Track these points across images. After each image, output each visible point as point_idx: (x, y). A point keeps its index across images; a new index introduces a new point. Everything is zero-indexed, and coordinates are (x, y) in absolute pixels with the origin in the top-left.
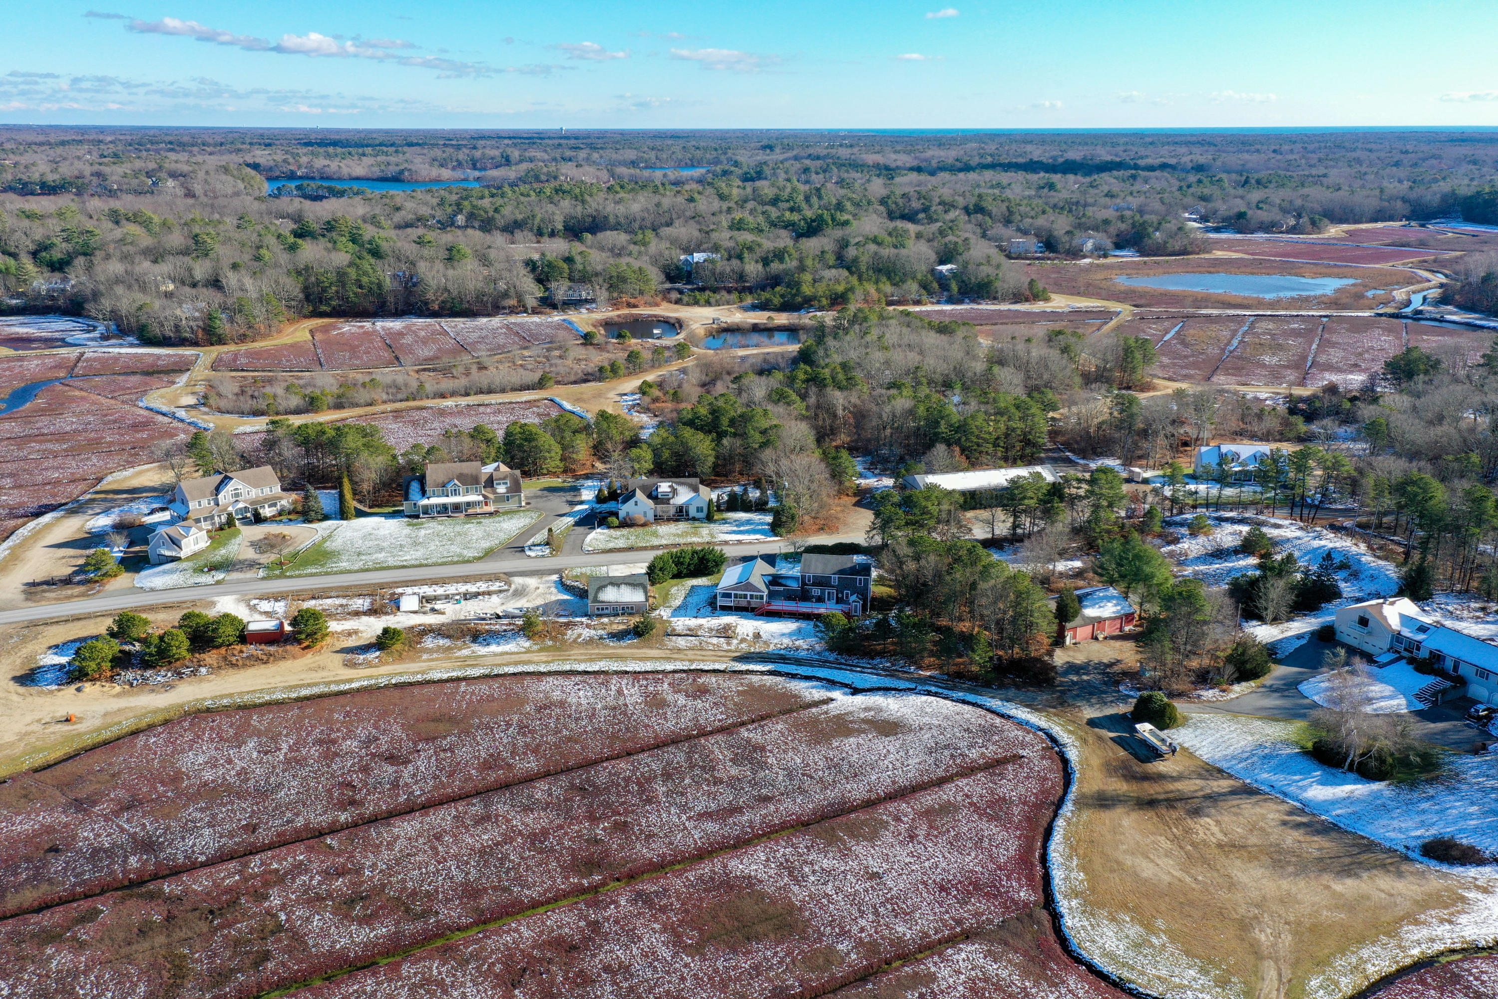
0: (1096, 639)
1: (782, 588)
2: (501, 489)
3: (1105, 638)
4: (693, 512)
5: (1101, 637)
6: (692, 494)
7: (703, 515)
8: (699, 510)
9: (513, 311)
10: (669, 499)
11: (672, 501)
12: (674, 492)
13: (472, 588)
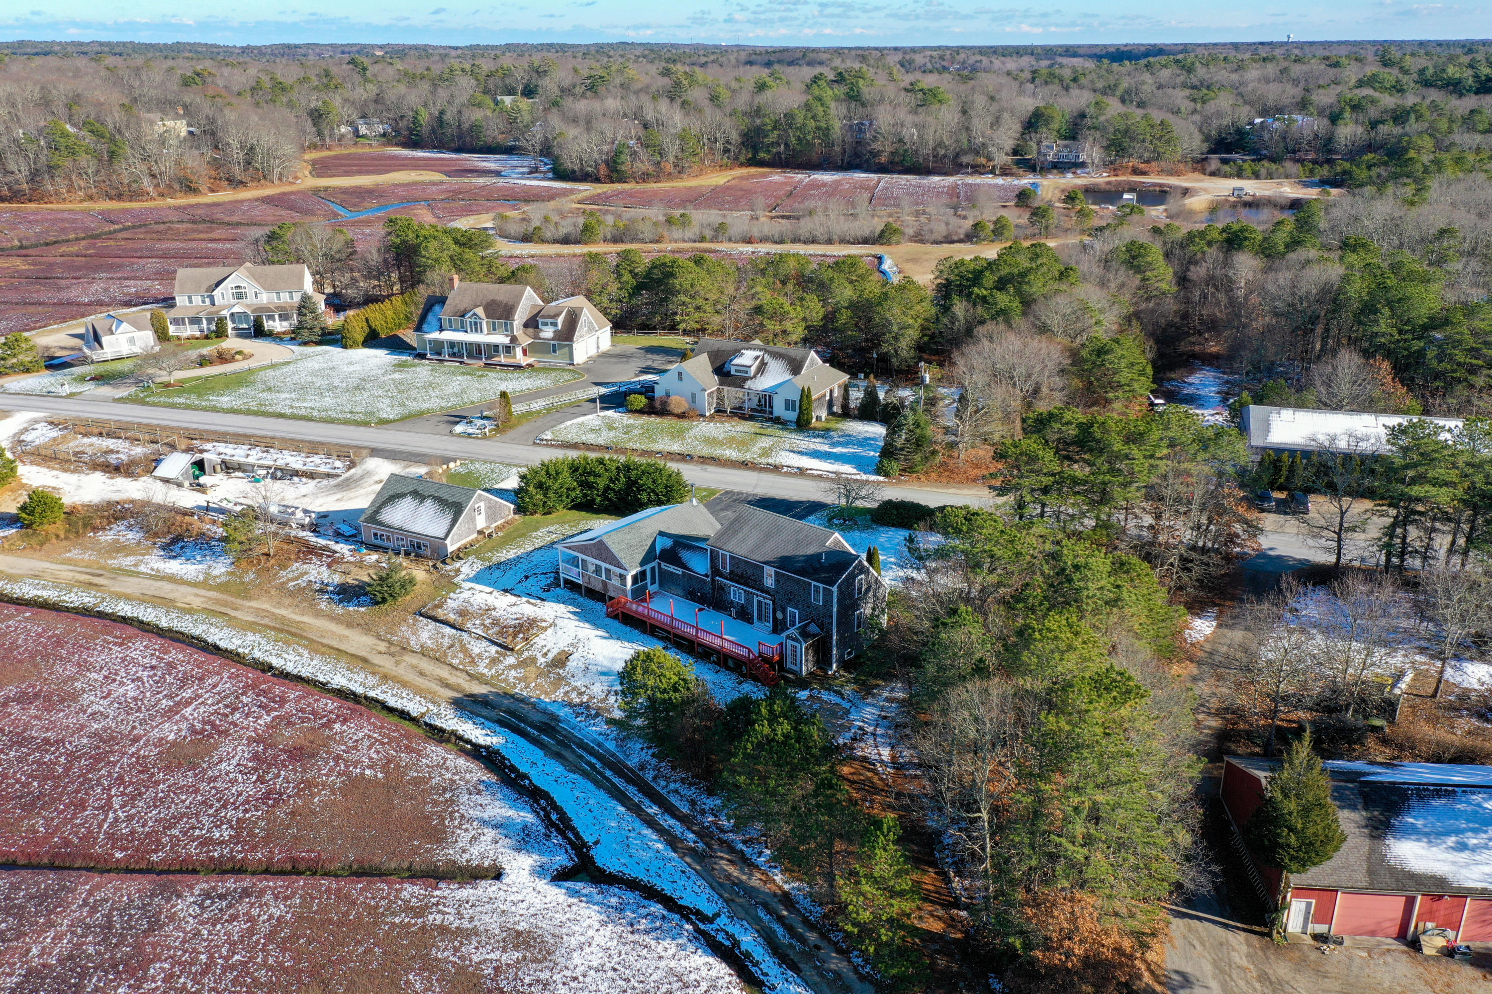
0: (1415, 945)
1: (679, 571)
2: (547, 333)
3: (1450, 952)
4: (779, 409)
5: (1433, 943)
6: (787, 376)
7: (792, 416)
8: (790, 405)
9: (977, 170)
10: (746, 379)
11: (748, 384)
12: (762, 368)
13: (295, 461)
